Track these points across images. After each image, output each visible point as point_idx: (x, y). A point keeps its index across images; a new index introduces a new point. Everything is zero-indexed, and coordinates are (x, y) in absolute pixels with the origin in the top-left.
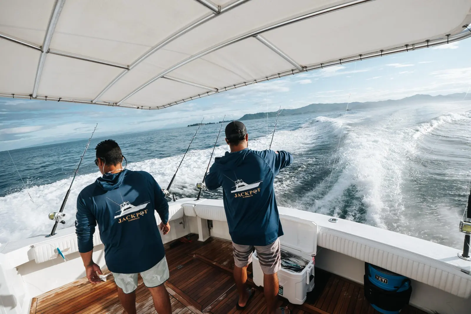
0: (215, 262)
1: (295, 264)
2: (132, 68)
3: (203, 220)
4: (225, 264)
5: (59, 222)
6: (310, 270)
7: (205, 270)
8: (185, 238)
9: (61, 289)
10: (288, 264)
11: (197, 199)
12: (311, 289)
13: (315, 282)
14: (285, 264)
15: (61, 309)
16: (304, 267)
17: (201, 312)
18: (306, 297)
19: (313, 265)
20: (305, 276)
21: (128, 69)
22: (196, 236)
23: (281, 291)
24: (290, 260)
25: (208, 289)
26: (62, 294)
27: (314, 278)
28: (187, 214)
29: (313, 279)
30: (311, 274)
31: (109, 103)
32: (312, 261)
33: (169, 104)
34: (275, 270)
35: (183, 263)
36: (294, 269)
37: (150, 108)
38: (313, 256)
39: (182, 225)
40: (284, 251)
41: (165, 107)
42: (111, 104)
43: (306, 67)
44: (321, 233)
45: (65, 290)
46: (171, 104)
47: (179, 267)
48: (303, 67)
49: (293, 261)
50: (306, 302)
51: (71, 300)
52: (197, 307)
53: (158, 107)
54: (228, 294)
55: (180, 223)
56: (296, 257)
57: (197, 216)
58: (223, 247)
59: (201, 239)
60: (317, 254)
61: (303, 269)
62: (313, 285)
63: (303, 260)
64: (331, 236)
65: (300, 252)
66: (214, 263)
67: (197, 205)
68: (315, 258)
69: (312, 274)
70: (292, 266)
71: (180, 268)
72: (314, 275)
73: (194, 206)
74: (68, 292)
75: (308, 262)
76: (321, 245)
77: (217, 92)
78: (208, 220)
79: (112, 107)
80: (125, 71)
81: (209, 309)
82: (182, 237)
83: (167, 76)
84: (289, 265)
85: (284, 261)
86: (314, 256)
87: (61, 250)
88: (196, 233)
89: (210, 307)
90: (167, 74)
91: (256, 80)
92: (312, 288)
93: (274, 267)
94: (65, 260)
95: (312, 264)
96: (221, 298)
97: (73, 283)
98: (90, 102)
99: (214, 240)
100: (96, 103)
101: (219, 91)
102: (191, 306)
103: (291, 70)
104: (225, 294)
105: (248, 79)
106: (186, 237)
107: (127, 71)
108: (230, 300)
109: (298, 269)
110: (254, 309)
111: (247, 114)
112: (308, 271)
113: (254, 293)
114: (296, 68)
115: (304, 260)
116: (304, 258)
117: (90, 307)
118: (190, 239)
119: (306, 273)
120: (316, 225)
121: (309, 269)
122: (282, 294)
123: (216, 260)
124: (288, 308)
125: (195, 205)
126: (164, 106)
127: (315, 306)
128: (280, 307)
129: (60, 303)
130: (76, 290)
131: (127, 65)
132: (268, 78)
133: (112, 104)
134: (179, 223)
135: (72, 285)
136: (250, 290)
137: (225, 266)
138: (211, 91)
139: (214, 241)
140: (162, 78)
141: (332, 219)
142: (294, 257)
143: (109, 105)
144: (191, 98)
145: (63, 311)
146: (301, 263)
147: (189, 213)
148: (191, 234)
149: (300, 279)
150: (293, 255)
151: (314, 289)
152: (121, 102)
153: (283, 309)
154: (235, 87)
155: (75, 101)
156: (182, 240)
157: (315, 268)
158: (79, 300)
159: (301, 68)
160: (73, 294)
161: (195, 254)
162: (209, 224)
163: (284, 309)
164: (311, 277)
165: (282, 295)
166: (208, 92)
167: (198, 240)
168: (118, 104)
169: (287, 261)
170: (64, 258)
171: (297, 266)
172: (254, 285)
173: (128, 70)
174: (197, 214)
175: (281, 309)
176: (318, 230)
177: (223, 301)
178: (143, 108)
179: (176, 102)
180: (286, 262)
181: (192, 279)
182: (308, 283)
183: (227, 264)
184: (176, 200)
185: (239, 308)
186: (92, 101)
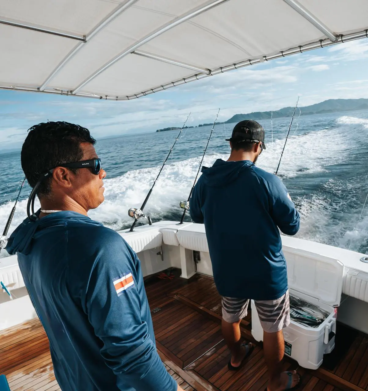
0: (203, 306)
1: (309, 316)
2: (90, 39)
3: (187, 251)
4: (215, 310)
5: (3, 248)
6: (330, 325)
7: (189, 317)
8: (164, 274)
9: (8, 332)
10: (299, 315)
11: (180, 222)
12: (330, 350)
13: (336, 341)
14: (295, 315)
15: (8, 355)
16: (322, 321)
17: (183, 370)
18: (322, 360)
19: (334, 319)
20: (323, 333)
21: (84, 40)
22: (178, 271)
23: (288, 350)
24: (303, 311)
25: (192, 340)
26: (10, 338)
27: (334, 336)
28: (167, 242)
29: (334, 338)
30: (330, 331)
31: (62, 91)
32: (333, 313)
33: (143, 93)
34: (279, 326)
35: (161, 306)
36: (308, 322)
37: (117, 98)
38: (335, 307)
39: (159, 256)
40: (295, 297)
41: (137, 96)
42: (64, 93)
43: (342, 36)
44: (348, 276)
45: (12, 333)
46: (146, 93)
47: (154, 311)
48: (337, 36)
49: (306, 312)
50: (321, 367)
51: (20, 345)
52: (177, 363)
53: (127, 96)
54: (217, 348)
55: (158, 254)
56: (311, 306)
57: (179, 245)
58: (212, 287)
59: (185, 275)
60: (340, 305)
61: (319, 323)
62: (333, 345)
63: (320, 311)
64: (362, 281)
65: (318, 300)
66: (200, 307)
67: (180, 230)
68: (337, 310)
69: (333, 331)
70: (306, 318)
71: (157, 312)
72: (334, 332)
73: (175, 232)
74: (17, 335)
75: (328, 314)
76: (347, 293)
77: (209, 74)
78: (194, 252)
79: (66, 96)
80: (80, 44)
81: (192, 366)
82: (160, 272)
83: (139, 50)
84: (301, 317)
85: (294, 311)
86: (337, 307)
87: (5, 285)
88: (178, 267)
89: (194, 365)
90: (138, 49)
91: (265, 57)
92: (331, 348)
93: (278, 323)
94: (11, 297)
95: (334, 317)
96: (209, 354)
97: (22, 324)
98: (37, 90)
99: (201, 277)
100: (45, 91)
101: (212, 73)
102: (170, 361)
103: (319, 40)
104: (214, 349)
105: (255, 54)
106: (165, 271)
107: (83, 43)
108: (220, 357)
109: (314, 323)
110: (251, 371)
111: (237, 115)
112: (327, 327)
113: (251, 349)
114: (326, 37)
115: (322, 310)
116: (323, 309)
117: (42, 356)
118: (170, 275)
119: (325, 329)
120: (342, 265)
121: (329, 323)
122: (290, 353)
123: (203, 304)
124: (297, 373)
125: (177, 231)
126: (135, 95)
127: (334, 374)
128: (287, 370)
129: (6, 349)
130: (25, 334)
131: (83, 35)
132: (284, 54)
133: (66, 93)
134: (156, 254)
135: (21, 327)
136: (247, 346)
137: (214, 312)
138: (201, 73)
139: (201, 279)
140: (133, 54)
141: (365, 258)
142: (309, 306)
143: (61, 94)
144: (173, 83)
145: (10, 358)
146: (318, 316)
147: (170, 241)
148: (172, 268)
149: (317, 336)
150: (307, 304)
151: (333, 351)
152: (78, 89)
153: (290, 373)
154: (236, 66)
155: (16, 88)
156: (159, 276)
157: (338, 322)
158: (30, 346)
159: (334, 38)
160: (23, 338)
161: (177, 294)
162: (195, 256)
163: (292, 374)
164: (331, 335)
165: (290, 355)
166: (196, 75)
167: (181, 277)
168: (73, 93)
169: (299, 311)
170: (10, 295)
171: (312, 318)
172: (252, 339)
173: (85, 42)
174: (180, 242)
175: (288, 374)
176: (345, 273)
177: (210, 358)
178: (107, 97)
179: (152, 90)
180: (297, 313)
181: (172, 326)
182: (326, 341)
183: (217, 310)
184: (153, 224)
185: (231, 368)
186: (38, 89)
